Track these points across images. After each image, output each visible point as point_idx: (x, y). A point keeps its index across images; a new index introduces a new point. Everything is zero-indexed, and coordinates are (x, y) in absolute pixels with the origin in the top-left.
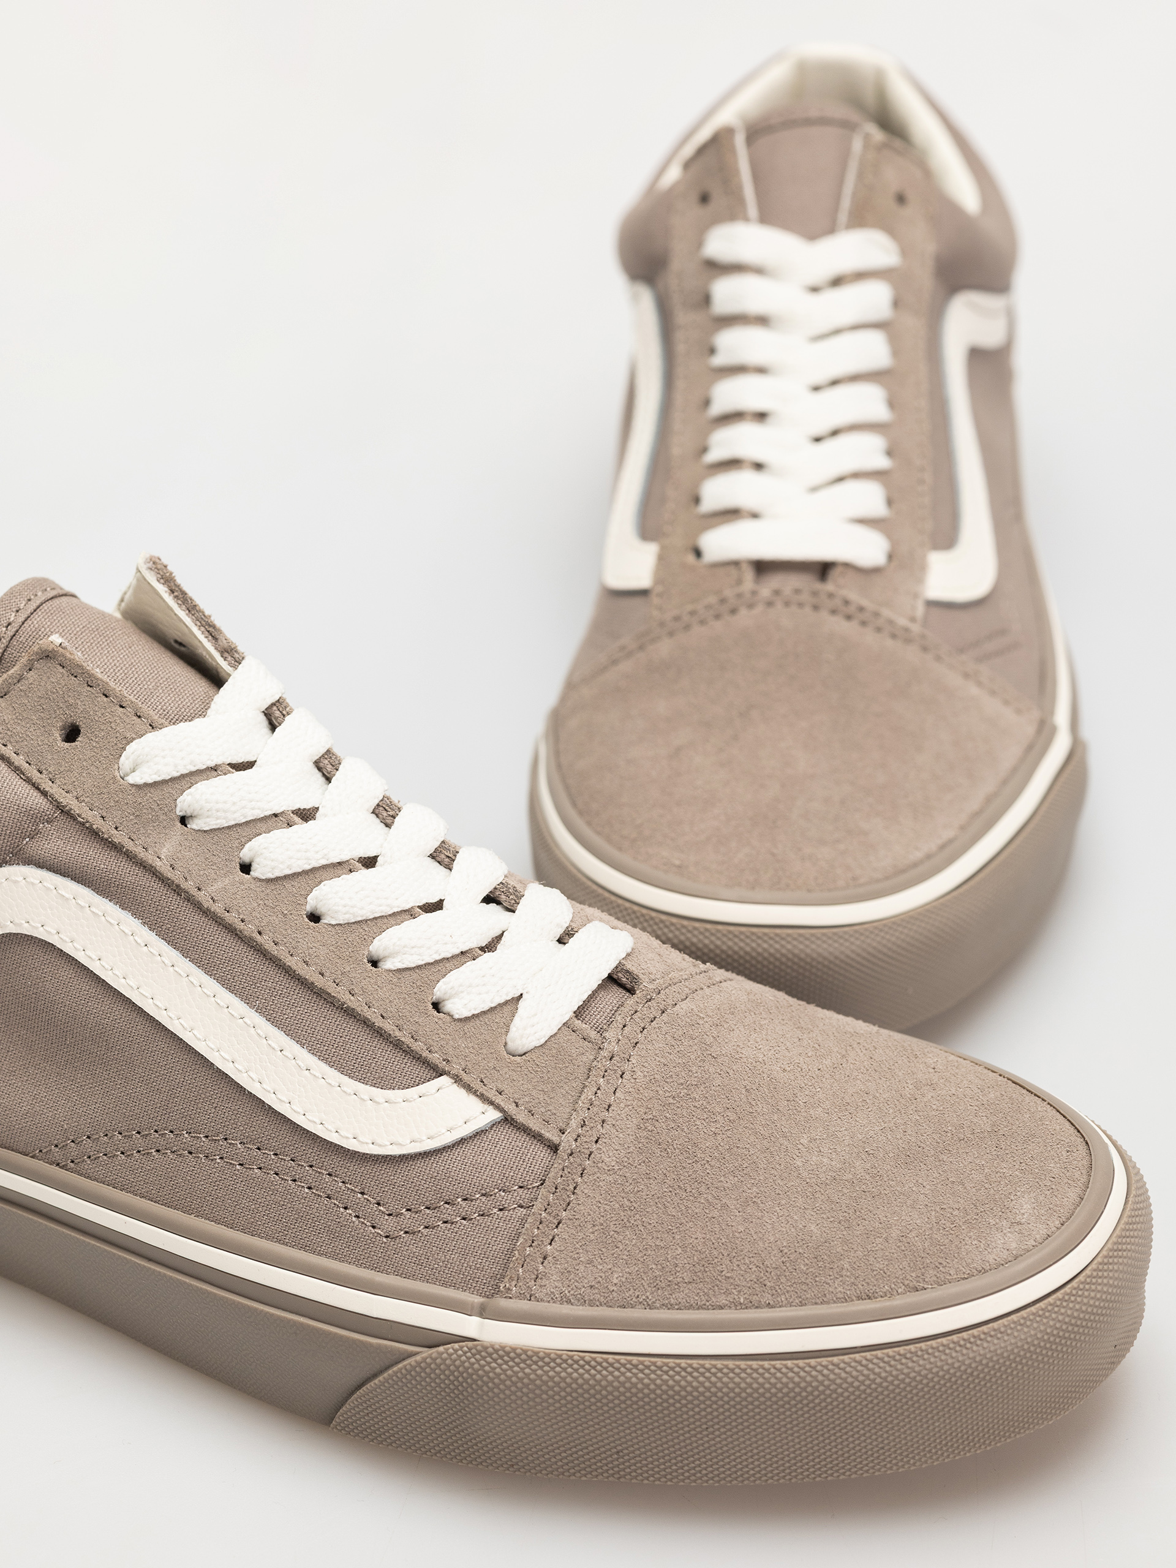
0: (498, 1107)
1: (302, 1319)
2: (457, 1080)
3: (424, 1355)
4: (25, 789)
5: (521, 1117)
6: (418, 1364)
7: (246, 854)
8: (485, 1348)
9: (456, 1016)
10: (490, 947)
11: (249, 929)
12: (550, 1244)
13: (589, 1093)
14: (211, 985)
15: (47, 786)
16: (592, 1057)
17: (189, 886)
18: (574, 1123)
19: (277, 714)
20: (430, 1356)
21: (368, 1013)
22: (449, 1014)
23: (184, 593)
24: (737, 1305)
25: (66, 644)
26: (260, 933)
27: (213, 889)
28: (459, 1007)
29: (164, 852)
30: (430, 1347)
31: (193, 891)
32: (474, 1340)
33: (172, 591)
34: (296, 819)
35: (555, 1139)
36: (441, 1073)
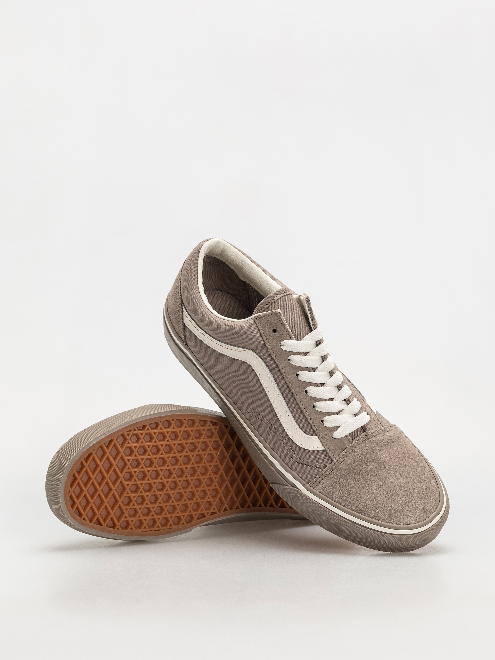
0: (325, 448)
1: (271, 467)
2: (319, 439)
3: (289, 487)
4: (261, 339)
5: (328, 452)
6: (289, 488)
7: (298, 373)
8: (301, 493)
9: (325, 426)
10: (338, 413)
11: (292, 389)
12: (323, 480)
13: (343, 453)
14: (281, 396)
15: (265, 340)
16: (348, 445)
17: (284, 375)
18: (338, 458)
19: (319, 343)
20: (291, 488)
21: (308, 417)
22: (324, 424)
23: (311, 308)
24: (352, 510)
25: (281, 312)
26: (294, 391)
27: (289, 377)
28: (326, 424)
29: (282, 365)
30: (293, 487)
31: (285, 376)
32: (300, 490)
33: (309, 307)
34: (311, 370)
35: (333, 459)
36: (317, 436)
